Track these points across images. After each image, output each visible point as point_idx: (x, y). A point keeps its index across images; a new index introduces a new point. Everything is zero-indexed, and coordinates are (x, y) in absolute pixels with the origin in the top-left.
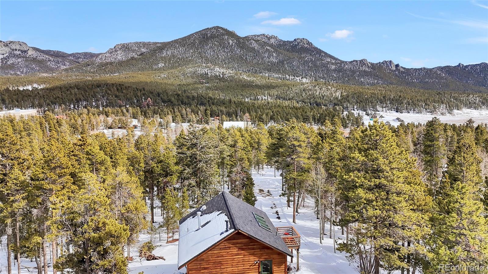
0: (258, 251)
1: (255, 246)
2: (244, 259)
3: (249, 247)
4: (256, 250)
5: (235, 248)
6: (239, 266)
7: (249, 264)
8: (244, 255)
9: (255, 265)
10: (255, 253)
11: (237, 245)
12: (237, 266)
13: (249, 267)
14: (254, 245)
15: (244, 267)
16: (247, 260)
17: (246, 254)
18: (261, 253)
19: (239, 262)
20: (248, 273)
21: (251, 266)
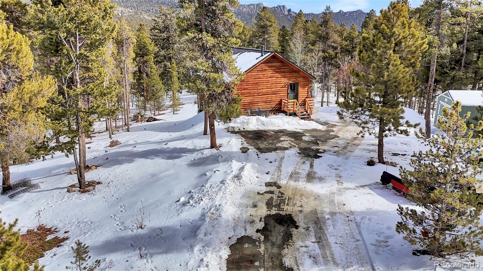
0: (288, 75)
1: (286, 70)
2: (277, 81)
4: (286, 73)
5: (270, 71)
6: (272, 87)
7: (280, 86)
8: (277, 78)
9: (284, 87)
10: (286, 76)
11: (272, 68)
15: (276, 89)
16: (278, 83)
17: (278, 77)
18: (290, 76)
19: (272, 84)
20: (279, 94)
21: (281, 88)
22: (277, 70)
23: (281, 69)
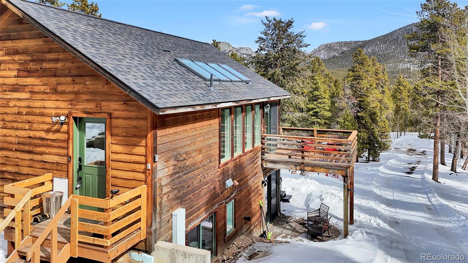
0: (66, 83)
1: (59, 65)
2: (32, 104)
3: (45, 65)
4: (62, 79)
5: (11, 66)
6: (20, 125)
7: (43, 123)
8: (32, 92)
9: (58, 131)
10: (60, 88)
11: (17, 58)
12: (15, 125)
13: (43, 135)
14: (57, 60)
15: (31, 133)
16: (38, 111)
17: (36, 89)
18: (76, 88)
19: (19, 113)
20: (41, 154)
21: (48, 131)
22: (31, 66)
23: (44, 61)
